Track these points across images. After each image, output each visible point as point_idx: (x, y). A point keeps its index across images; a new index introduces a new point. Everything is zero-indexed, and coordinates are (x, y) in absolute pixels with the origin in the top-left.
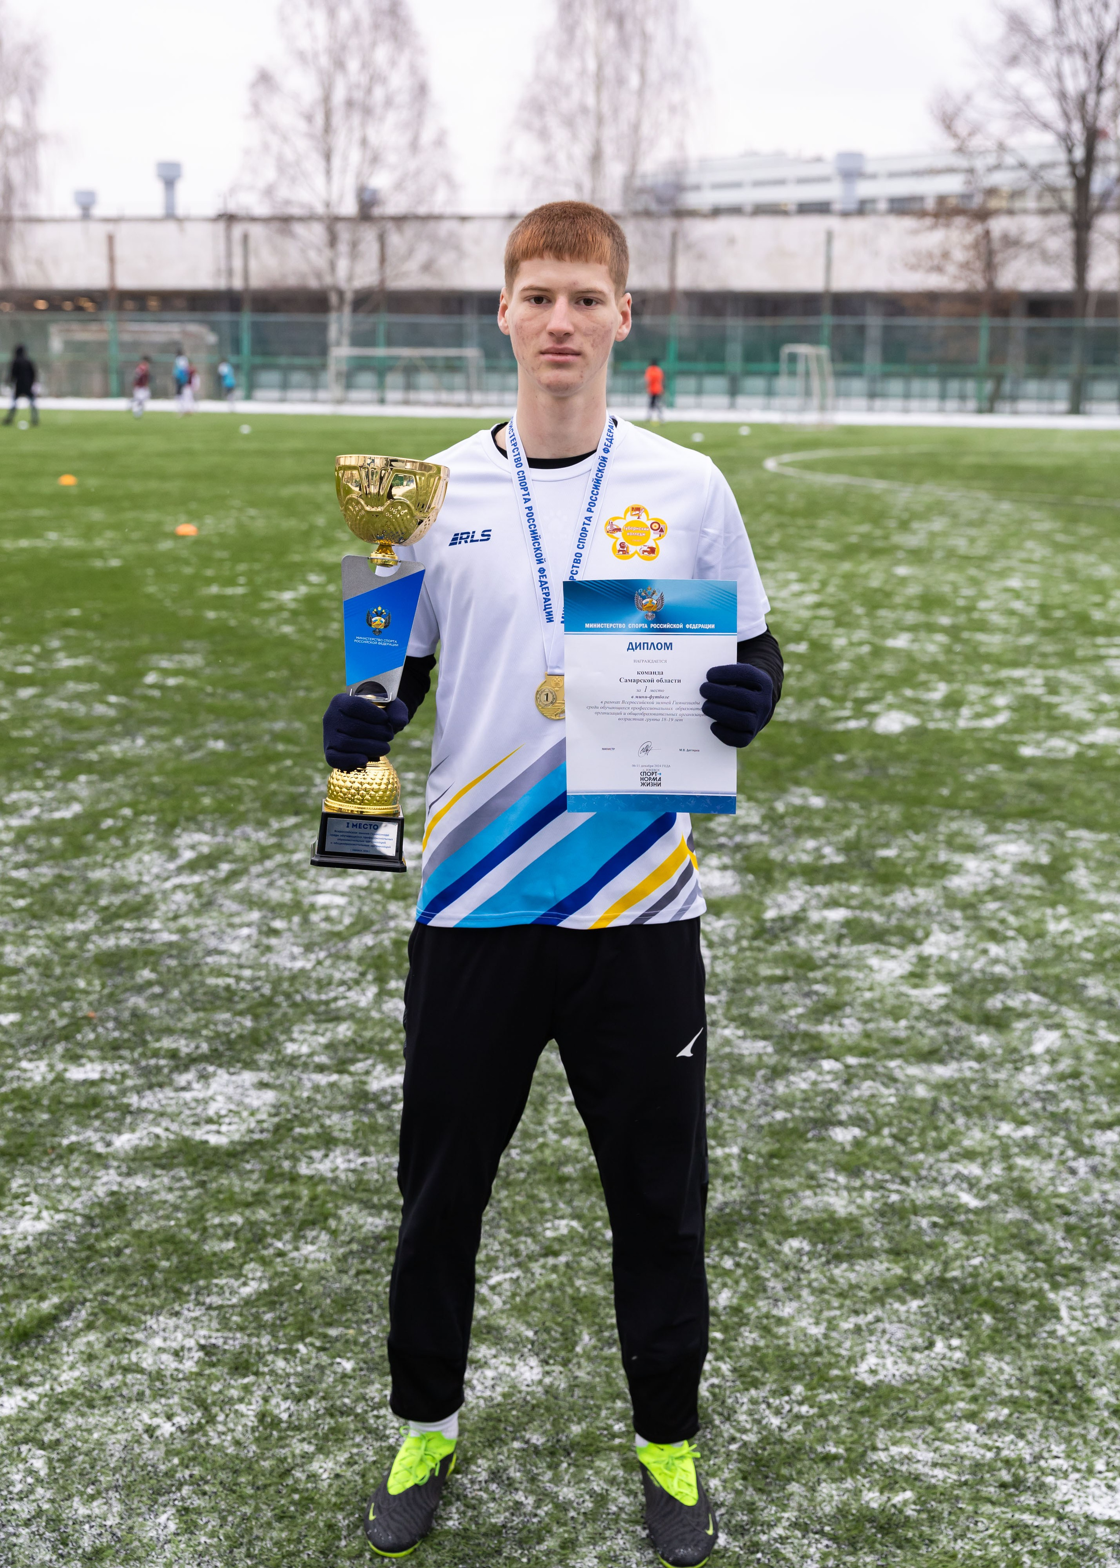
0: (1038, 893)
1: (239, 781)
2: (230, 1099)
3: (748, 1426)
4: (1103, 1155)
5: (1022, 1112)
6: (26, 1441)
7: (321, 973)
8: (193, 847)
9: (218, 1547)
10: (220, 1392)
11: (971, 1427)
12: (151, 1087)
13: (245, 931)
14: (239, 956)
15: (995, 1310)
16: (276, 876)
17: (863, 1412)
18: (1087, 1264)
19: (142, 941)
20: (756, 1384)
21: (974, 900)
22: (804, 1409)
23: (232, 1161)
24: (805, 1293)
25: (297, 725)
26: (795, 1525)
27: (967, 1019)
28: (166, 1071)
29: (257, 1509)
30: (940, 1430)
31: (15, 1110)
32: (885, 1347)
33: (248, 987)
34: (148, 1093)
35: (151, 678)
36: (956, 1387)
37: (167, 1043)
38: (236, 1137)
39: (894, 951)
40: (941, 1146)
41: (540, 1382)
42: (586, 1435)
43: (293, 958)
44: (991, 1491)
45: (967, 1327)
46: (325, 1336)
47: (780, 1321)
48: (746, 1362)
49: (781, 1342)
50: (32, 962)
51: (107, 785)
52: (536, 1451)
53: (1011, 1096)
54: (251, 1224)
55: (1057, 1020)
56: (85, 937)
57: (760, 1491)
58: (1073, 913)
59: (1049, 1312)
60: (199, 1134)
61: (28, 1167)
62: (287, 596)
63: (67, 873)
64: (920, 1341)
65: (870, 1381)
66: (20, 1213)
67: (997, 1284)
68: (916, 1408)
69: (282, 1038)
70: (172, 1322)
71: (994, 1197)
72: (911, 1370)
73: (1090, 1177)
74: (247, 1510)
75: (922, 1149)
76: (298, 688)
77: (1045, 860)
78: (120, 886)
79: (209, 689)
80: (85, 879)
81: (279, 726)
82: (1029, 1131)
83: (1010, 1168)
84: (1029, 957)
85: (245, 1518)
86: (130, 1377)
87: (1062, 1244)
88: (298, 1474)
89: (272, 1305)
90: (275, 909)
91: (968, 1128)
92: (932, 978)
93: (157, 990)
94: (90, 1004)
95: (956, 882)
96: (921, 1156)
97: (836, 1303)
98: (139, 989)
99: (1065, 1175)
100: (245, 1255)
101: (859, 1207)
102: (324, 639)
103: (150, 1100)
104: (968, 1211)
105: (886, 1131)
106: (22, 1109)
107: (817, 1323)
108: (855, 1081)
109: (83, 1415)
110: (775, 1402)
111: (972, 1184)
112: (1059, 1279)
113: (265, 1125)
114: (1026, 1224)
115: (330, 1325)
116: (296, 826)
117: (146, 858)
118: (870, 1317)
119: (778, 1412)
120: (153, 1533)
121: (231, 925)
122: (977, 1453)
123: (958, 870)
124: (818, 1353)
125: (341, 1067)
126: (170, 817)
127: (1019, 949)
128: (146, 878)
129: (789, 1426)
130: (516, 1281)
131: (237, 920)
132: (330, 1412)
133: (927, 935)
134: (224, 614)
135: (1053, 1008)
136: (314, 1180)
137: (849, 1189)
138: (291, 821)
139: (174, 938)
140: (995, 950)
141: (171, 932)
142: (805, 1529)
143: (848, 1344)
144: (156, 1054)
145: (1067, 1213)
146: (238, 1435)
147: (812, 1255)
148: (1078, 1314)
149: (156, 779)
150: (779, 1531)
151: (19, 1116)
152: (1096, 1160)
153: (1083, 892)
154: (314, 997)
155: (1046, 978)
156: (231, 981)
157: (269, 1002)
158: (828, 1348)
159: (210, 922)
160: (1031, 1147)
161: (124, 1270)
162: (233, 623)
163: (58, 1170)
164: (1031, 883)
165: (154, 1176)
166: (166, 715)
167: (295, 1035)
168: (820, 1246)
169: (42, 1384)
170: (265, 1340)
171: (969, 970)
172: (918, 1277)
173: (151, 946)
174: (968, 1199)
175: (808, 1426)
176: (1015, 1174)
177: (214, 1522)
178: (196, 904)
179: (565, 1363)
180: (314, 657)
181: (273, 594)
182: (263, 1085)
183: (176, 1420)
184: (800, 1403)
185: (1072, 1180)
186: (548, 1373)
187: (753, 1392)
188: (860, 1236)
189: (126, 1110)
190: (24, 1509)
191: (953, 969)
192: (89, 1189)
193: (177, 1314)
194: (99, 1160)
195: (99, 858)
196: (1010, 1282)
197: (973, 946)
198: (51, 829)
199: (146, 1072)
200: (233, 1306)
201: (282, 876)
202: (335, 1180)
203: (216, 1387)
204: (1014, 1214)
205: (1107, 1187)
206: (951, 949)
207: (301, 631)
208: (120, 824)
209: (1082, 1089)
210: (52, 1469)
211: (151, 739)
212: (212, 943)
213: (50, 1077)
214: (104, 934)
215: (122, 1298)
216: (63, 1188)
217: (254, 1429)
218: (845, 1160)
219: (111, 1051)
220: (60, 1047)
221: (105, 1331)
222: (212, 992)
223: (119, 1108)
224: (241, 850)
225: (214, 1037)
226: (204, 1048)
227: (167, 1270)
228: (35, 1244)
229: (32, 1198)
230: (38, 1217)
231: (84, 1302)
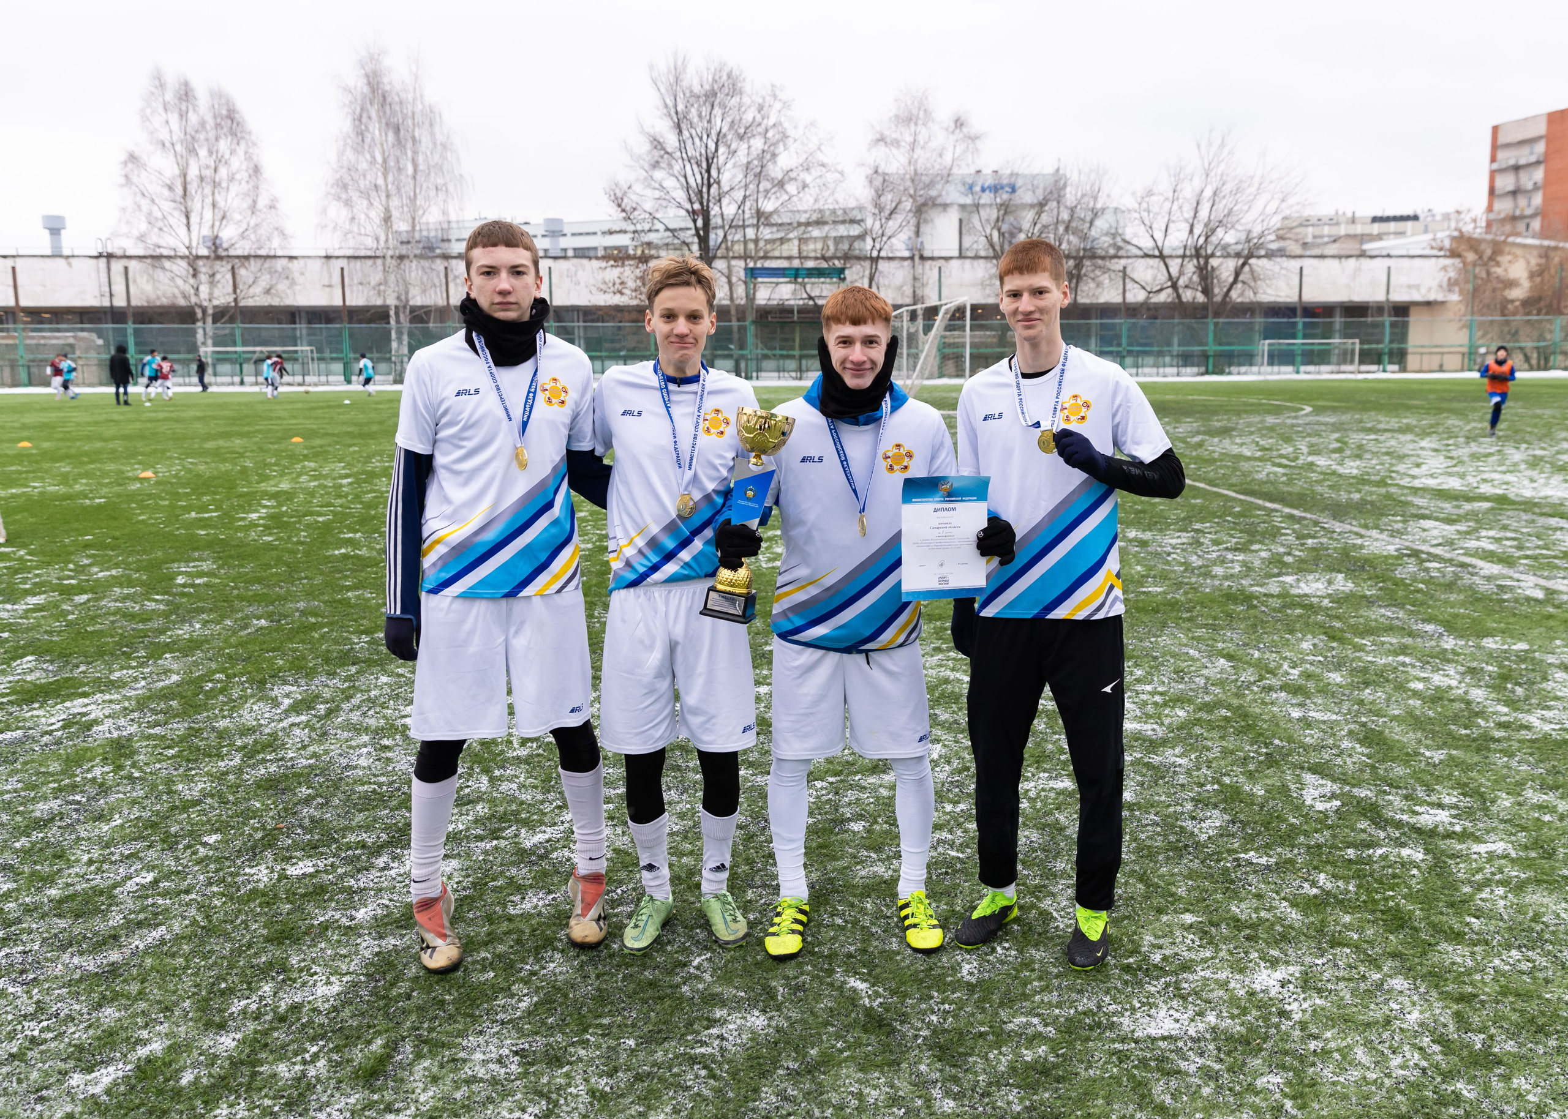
1: (295, 646)
8: (287, 695)
10: (549, 1083)
12: (360, 870)
13: (364, 750)
14: (370, 768)
16: (365, 708)
19: (287, 768)
25: (316, 603)
28: (364, 858)
31: (260, 905)
34: (360, 876)
37: (352, 838)
41: (769, 1026)
46: (601, 1026)
50: (205, 794)
51: (190, 659)
54: (499, 957)
56: (239, 771)
61: (297, 946)
63: (196, 726)
66: (312, 982)
70: (481, 1040)
78: (246, 731)
80: (213, 729)
81: (301, 605)
86: (475, 1087)
89: (550, 1012)
90: (378, 732)
93: (320, 800)
94: (273, 818)
98: (306, 802)
100: (506, 979)
103: (363, 881)
106: (266, 904)
108: (841, 791)
113: (464, 884)
115: (599, 1016)
116: (358, 673)
117: (256, 707)
121: (350, 747)
125: (495, 835)
126: (258, 677)
128: (263, 722)
130: (710, 960)
131: (354, 743)
132: (639, 1078)
136: (525, 916)
138: (353, 670)
139: (311, 761)
141: (306, 758)
144: (349, 846)
149: (229, 651)
151: (267, 909)
156: (375, 786)
159: (334, 748)
161: (420, 1008)
163: (323, 944)
170: (559, 1037)
173: (296, 770)
178: (314, 735)
179: (779, 1009)
180: (300, 556)
183: (530, 1110)
184: (942, 1003)
186: (771, 1018)
189: (350, 891)
192: (356, 953)
193: (481, 1032)
194: (352, 931)
195: (216, 712)
198: (164, 695)
199: (349, 861)
200: (520, 1018)
202: (540, 914)
203: (545, 1080)
208: (219, 686)
211: (205, 623)
212: (344, 762)
213: (275, 876)
214: (253, 767)
215: (431, 1030)
216: (336, 956)
217: (591, 1104)
218: (867, 843)
219: (312, 849)
220: (268, 853)
221: (432, 1055)
222: (365, 797)
223: (343, 890)
224: (327, 694)
225: (387, 828)
226: (384, 837)
227: (454, 1002)
228: (337, 1003)
229: (315, 968)
230: (328, 983)
231: (403, 1039)
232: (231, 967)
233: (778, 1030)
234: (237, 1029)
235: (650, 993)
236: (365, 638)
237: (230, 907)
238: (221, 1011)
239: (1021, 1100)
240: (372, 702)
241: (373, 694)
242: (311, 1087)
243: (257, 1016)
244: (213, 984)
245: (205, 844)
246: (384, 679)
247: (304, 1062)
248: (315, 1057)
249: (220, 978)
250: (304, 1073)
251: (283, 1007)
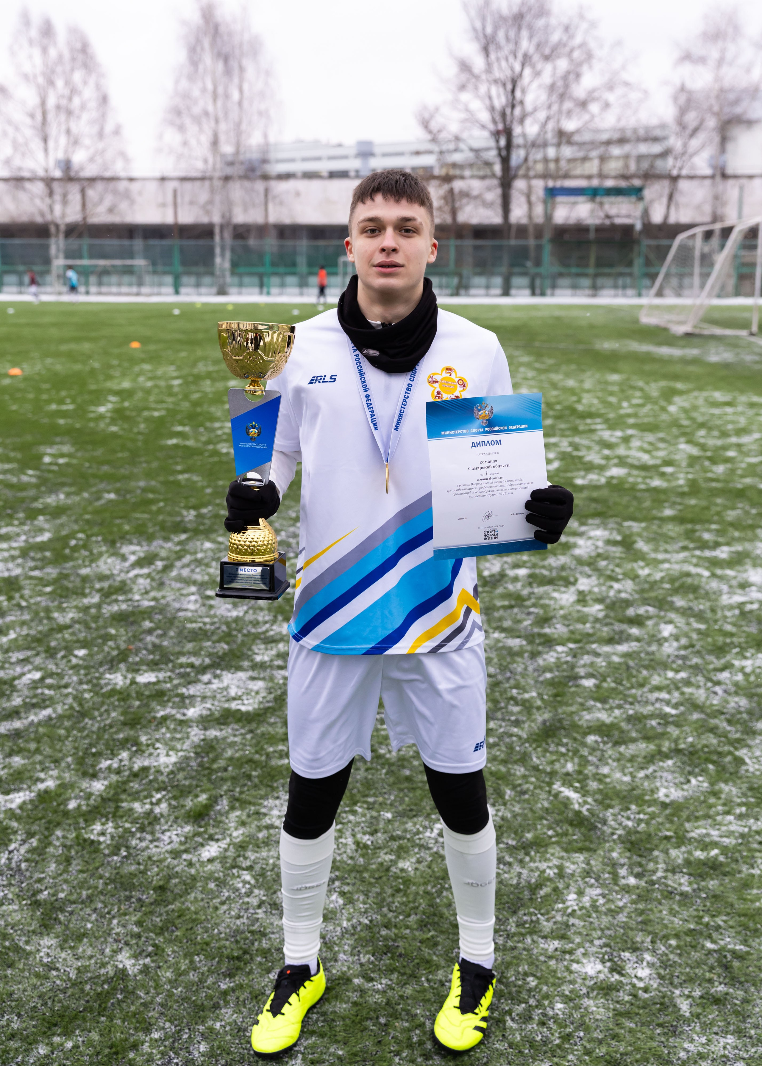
0: (623, 555)
1: (138, 515)
2: (238, 687)
3: (617, 826)
4: (726, 684)
5: (674, 666)
6: (233, 867)
7: (250, 617)
8: (133, 553)
9: (371, 908)
11: (730, 818)
12: (189, 683)
13: (193, 598)
14: (196, 611)
15: (713, 762)
16: (193, 567)
17: (673, 815)
18: (745, 737)
19: (134, 607)
20: (610, 806)
21: (592, 561)
22: (642, 816)
23: (261, 719)
24: (610, 761)
25: (153, 483)
26: (666, 871)
27: (621, 621)
28: (192, 674)
29: (382, 889)
30: (715, 820)
31: (118, 700)
32: (666, 784)
33: (213, 628)
34: (190, 687)
35: (47, 459)
36: (712, 800)
37: (183, 660)
38: (256, 706)
39: (563, 589)
40: (642, 685)
42: (536, 837)
43: (229, 611)
44: (756, 846)
45: (703, 771)
46: (366, 802)
47: (605, 776)
48: (598, 797)
49: (611, 786)
50: (74, 621)
51: (58, 521)
52: (515, 847)
53: (665, 658)
55: (667, 619)
56: (99, 606)
57: (640, 856)
58: (647, 565)
59: (740, 761)
60: (234, 705)
61: (144, 730)
62: (102, 409)
63: (65, 572)
64: (682, 780)
65: (667, 800)
66: (155, 754)
67: (706, 750)
68: (698, 811)
69: (250, 653)
70: (277, 802)
71: (682, 708)
72: (686, 793)
73: (725, 695)
74: (378, 890)
75: (632, 687)
76: (140, 463)
77: (619, 538)
78: (102, 578)
79: (87, 465)
80: (78, 575)
81: (142, 484)
82: (683, 675)
83: (682, 693)
84: (636, 588)
85: (378, 894)
86: (272, 831)
87: (729, 728)
88: (393, 869)
91: (651, 675)
92: (590, 602)
93: (159, 632)
94: (125, 642)
95: (577, 552)
96: (634, 691)
97: (629, 765)
98: (150, 632)
99: (712, 695)
101: (615, 718)
102: (139, 433)
103: (192, 690)
104: (672, 716)
105: (609, 680)
106: (124, 700)
107: (625, 775)
108: (579, 656)
109: (257, 852)
110: (625, 814)
111: (668, 703)
112: (736, 745)
113: (268, 699)
114: (705, 720)
115: (367, 796)
116: (188, 539)
117: (109, 561)
118: (651, 770)
119: (628, 818)
120: (332, 906)
121: (182, 595)
122: (741, 830)
123: (575, 546)
124: (633, 789)
126: (110, 538)
127: (629, 585)
128: (115, 572)
129: (638, 825)
131: (184, 592)
132: (393, 838)
133: (576, 580)
134: (70, 421)
135: (662, 613)
137: (606, 710)
138: (183, 537)
139: (152, 603)
140: (616, 586)
141: (150, 600)
142: (673, 872)
143: (646, 784)
144: (181, 666)
145: (723, 713)
146: (350, 855)
147: (605, 743)
148: (754, 760)
149: (87, 517)
150: (660, 874)
151: (122, 703)
152: (724, 687)
153: (647, 554)
154: (253, 630)
155: (650, 598)
156: (200, 625)
157: (229, 634)
158: (637, 786)
159: (168, 594)
160: (688, 683)
161: (233, 778)
162: (78, 426)
163: (164, 730)
164: (617, 551)
165: (221, 730)
166: (69, 480)
167: (256, 651)
168: (605, 739)
169: (224, 838)
171: (608, 597)
172: (664, 749)
173: (140, 609)
174: (668, 710)
175: (648, 823)
176: (687, 696)
177: (362, 898)
178: (154, 584)
179: (505, 804)
180: (140, 444)
181: (92, 408)
182: (253, 679)
184: (639, 813)
185: (717, 698)
186: (498, 810)
187: (611, 810)
188: (622, 732)
189: (183, 697)
190: (254, 902)
191: (599, 596)
192: (188, 738)
193: (278, 798)
194: (184, 723)
195: (80, 562)
196: (713, 748)
197: (604, 584)
198: (41, 547)
199: (182, 676)
201: (197, 567)
204: (696, 716)
205: (736, 699)
206: (593, 587)
207: (123, 429)
208: (81, 543)
209: (698, 652)
210: (257, 881)
211: (68, 495)
212: (177, 605)
213: (128, 682)
214: (109, 604)
215: (241, 793)
216: (173, 739)
217: (357, 851)
218: (595, 695)
219: (154, 666)
220: (122, 666)
221: (243, 809)
222: (193, 631)
223: (178, 695)
224: (163, 554)
225: (210, 655)
226: (207, 661)
227: (258, 776)
228: (175, 769)
229: (158, 745)
230: (168, 755)
231: (221, 796)
232: (99, 738)
233: (503, 818)
234: (105, 778)
235: (406, 785)
236: (193, 513)
237: (97, 699)
238: (93, 766)
239: (690, 883)
240: (199, 562)
241: (199, 556)
242: (156, 820)
243: (118, 772)
244: (87, 749)
245: (76, 656)
246: (208, 545)
247: (152, 803)
248: (159, 802)
249: (91, 745)
250: (151, 811)
251: (136, 767)
